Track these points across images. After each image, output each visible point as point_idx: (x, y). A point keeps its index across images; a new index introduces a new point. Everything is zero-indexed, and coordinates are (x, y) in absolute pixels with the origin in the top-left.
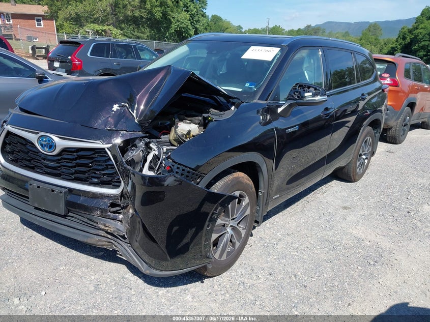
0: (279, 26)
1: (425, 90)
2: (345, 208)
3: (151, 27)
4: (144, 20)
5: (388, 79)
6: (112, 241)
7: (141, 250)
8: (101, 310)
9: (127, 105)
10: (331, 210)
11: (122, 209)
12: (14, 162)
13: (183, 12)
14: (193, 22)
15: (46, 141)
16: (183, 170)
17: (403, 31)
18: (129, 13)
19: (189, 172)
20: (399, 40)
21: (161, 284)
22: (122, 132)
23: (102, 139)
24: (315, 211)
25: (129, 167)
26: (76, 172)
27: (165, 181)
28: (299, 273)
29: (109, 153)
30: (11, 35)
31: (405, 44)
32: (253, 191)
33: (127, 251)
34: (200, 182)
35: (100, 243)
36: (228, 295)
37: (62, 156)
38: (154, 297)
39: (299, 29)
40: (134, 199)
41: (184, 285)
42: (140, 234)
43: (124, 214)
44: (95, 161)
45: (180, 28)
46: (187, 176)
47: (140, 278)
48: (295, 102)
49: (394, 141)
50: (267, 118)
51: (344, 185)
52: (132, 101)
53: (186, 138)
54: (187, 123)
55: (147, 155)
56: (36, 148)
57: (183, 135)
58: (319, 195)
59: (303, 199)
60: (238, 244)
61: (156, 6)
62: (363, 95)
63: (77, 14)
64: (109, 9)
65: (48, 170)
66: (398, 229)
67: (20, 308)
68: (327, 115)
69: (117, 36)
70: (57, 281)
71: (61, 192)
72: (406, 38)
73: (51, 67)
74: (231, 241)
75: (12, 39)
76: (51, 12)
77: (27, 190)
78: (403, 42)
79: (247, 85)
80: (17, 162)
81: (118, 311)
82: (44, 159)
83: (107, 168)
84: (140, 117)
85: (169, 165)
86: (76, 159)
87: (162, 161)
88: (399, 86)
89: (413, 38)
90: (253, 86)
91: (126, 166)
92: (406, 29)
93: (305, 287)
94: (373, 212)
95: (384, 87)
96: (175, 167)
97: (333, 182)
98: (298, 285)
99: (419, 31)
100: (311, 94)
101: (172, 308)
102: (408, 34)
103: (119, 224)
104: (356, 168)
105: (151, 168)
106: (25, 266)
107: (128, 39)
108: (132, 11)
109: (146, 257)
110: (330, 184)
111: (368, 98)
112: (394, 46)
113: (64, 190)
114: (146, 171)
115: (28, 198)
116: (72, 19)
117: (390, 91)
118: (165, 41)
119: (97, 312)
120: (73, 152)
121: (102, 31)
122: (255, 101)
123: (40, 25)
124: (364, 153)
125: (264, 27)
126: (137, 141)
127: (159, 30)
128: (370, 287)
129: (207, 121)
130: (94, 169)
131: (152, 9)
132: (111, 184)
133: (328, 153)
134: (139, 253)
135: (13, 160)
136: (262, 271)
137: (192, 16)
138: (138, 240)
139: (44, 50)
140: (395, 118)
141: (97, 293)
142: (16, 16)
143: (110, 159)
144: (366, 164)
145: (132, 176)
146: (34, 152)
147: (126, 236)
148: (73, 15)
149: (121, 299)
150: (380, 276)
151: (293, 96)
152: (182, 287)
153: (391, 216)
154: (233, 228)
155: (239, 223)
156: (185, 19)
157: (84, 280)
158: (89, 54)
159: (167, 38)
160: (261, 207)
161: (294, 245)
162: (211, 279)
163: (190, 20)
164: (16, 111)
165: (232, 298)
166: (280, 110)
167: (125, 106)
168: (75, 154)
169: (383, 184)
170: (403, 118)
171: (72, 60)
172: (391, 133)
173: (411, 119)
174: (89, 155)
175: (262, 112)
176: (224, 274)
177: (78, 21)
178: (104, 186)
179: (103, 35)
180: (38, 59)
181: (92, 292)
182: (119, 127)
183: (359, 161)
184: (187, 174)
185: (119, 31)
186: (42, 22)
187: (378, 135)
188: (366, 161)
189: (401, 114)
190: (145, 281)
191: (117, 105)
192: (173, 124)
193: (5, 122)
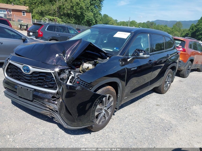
0: (135, 21)
1: (199, 54)
2: (157, 105)
3: (75, 18)
4: (72, 15)
5: (181, 48)
6: (52, 113)
7: (64, 117)
8: (45, 143)
9: (62, 55)
10: (151, 106)
11: (57, 99)
12: (12, 76)
13: (90, 12)
14: (95, 17)
15: (26, 68)
16: (84, 84)
17: (192, 26)
18: (65, 12)
19: (87, 85)
20: (190, 30)
21: (72, 133)
22: (59, 66)
23: (50, 68)
24: (144, 106)
25: (61, 81)
26: (38, 82)
27: (76, 88)
28: (134, 132)
29: (53, 75)
30: (10, 19)
31: (193, 32)
32: (115, 95)
33: (58, 117)
34: (91, 89)
35: (46, 113)
36: (101, 140)
37: (33, 75)
38: (69, 138)
39: (144, 23)
40: (63, 95)
41: (82, 134)
42: (64, 110)
43: (58, 101)
44: (47, 78)
45: (89, 19)
46: (86, 86)
47: (63, 130)
48: (135, 57)
49: (183, 76)
50: (123, 63)
51: (158, 95)
52: (64, 53)
53: (87, 70)
54: (88, 64)
55: (69, 76)
56: (22, 71)
57: (85, 69)
58: (146, 99)
59: (139, 100)
60: (107, 118)
61: (78, 9)
62: (168, 55)
63: (42, 11)
64: (56, 9)
65: (26, 81)
66: (180, 116)
67: (10, 139)
68: (150, 63)
69: (59, 22)
70: (26, 129)
71: (31, 90)
72: (193, 29)
73: (29, 35)
74: (104, 116)
75: (11, 21)
76: (30, 10)
77: (16, 89)
78: (192, 31)
79: (115, 48)
80: (12, 77)
81: (53, 143)
82: (25, 76)
83: (52, 81)
84: (67, 60)
85: (79, 81)
86: (38, 77)
87: (75, 79)
88: (186, 52)
89: (197, 29)
90: (117, 49)
91: (60, 80)
92: (193, 25)
93: (136, 138)
94: (170, 108)
95: (178, 51)
96: (81, 82)
97: (153, 93)
98: (133, 137)
99: (200, 26)
100: (142, 54)
101: (76, 144)
102: (194, 27)
103: (55, 106)
104: (164, 88)
105: (70, 82)
106: (13, 122)
107: (64, 23)
108: (67, 11)
109: (66, 120)
110: (152, 94)
111: (170, 56)
112: (188, 32)
113: (32, 90)
114: (68, 83)
115: (16, 92)
116: (39, 13)
117: (181, 54)
118: (81, 25)
119: (43, 143)
120: (38, 73)
121: (53, 19)
122: (118, 56)
123: (24, 15)
124: (168, 81)
125: (127, 21)
126: (65, 70)
127: (79, 20)
128: (165, 140)
129: (96, 63)
130: (46, 81)
131: (76, 10)
132: (53, 88)
133: (150, 80)
134: (63, 119)
135: (11, 76)
136: (117, 131)
137: (94, 14)
138: (63, 113)
139: (25, 27)
140: (184, 66)
141: (44, 136)
142: (14, 10)
143: (53, 77)
144: (168, 86)
145: (62, 85)
146: (20, 72)
147: (58, 111)
148: (40, 11)
149: (54, 139)
150: (170, 136)
151: (134, 54)
152: (81, 135)
153: (178, 110)
154: (105, 111)
155: (108, 108)
156: (91, 15)
157: (38, 130)
158: (46, 30)
159: (82, 23)
160: (118, 102)
161: (132, 120)
162: (94, 133)
163: (94, 16)
164: (14, 54)
165: (103, 141)
166: (128, 60)
167: (61, 55)
168: (38, 74)
169: (176, 96)
170: (188, 66)
171: (38, 32)
172: (182, 73)
173: (192, 67)
174: (44, 75)
175: (121, 60)
176: (100, 131)
177: (42, 14)
178: (50, 89)
179: (53, 21)
180: (23, 30)
181: (41, 135)
182: (58, 64)
183: (165, 84)
184: (86, 85)
185: (60, 20)
186: (25, 14)
187: (175, 73)
188: (169, 85)
189: (187, 64)
190: (65, 132)
191: (58, 55)
192: (81, 64)
193: (9, 59)
